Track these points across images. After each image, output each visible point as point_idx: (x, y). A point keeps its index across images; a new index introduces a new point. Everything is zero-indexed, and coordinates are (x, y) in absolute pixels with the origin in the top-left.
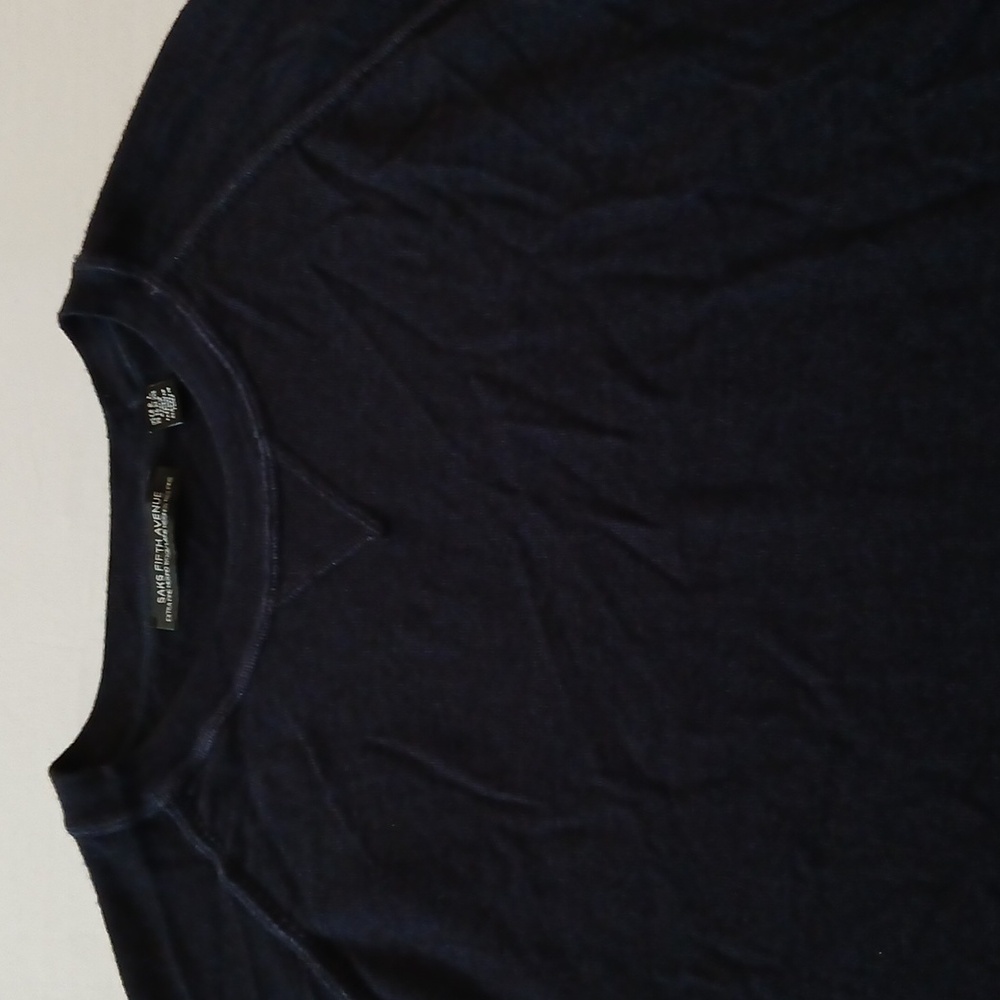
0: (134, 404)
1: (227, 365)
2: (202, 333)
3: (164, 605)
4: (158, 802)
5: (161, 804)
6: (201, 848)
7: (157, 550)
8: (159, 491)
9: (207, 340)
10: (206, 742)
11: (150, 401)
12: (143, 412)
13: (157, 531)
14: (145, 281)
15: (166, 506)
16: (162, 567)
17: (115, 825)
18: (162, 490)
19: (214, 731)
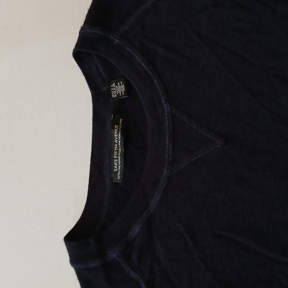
0: (104, 89)
1: (150, 72)
2: (139, 59)
3: (117, 172)
4: (113, 255)
5: (114, 256)
6: (134, 275)
7: (115, 149)
8: (117, 125)
9: (141, 62)
10: (136, 230)
11: (112, 87)
12: (109, 92)
13: (116, 141)
14: (112, 37)
15: (120, 131)
16: (117, 156)
17: (95, 264)
18: (118, 124)
19: (140, 226)
